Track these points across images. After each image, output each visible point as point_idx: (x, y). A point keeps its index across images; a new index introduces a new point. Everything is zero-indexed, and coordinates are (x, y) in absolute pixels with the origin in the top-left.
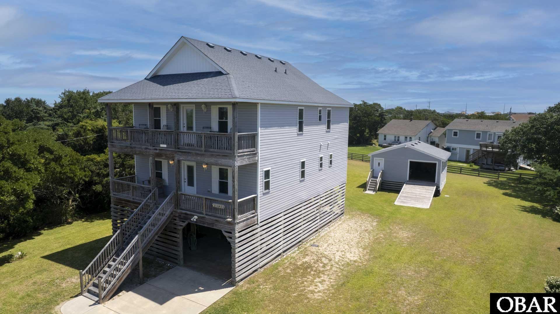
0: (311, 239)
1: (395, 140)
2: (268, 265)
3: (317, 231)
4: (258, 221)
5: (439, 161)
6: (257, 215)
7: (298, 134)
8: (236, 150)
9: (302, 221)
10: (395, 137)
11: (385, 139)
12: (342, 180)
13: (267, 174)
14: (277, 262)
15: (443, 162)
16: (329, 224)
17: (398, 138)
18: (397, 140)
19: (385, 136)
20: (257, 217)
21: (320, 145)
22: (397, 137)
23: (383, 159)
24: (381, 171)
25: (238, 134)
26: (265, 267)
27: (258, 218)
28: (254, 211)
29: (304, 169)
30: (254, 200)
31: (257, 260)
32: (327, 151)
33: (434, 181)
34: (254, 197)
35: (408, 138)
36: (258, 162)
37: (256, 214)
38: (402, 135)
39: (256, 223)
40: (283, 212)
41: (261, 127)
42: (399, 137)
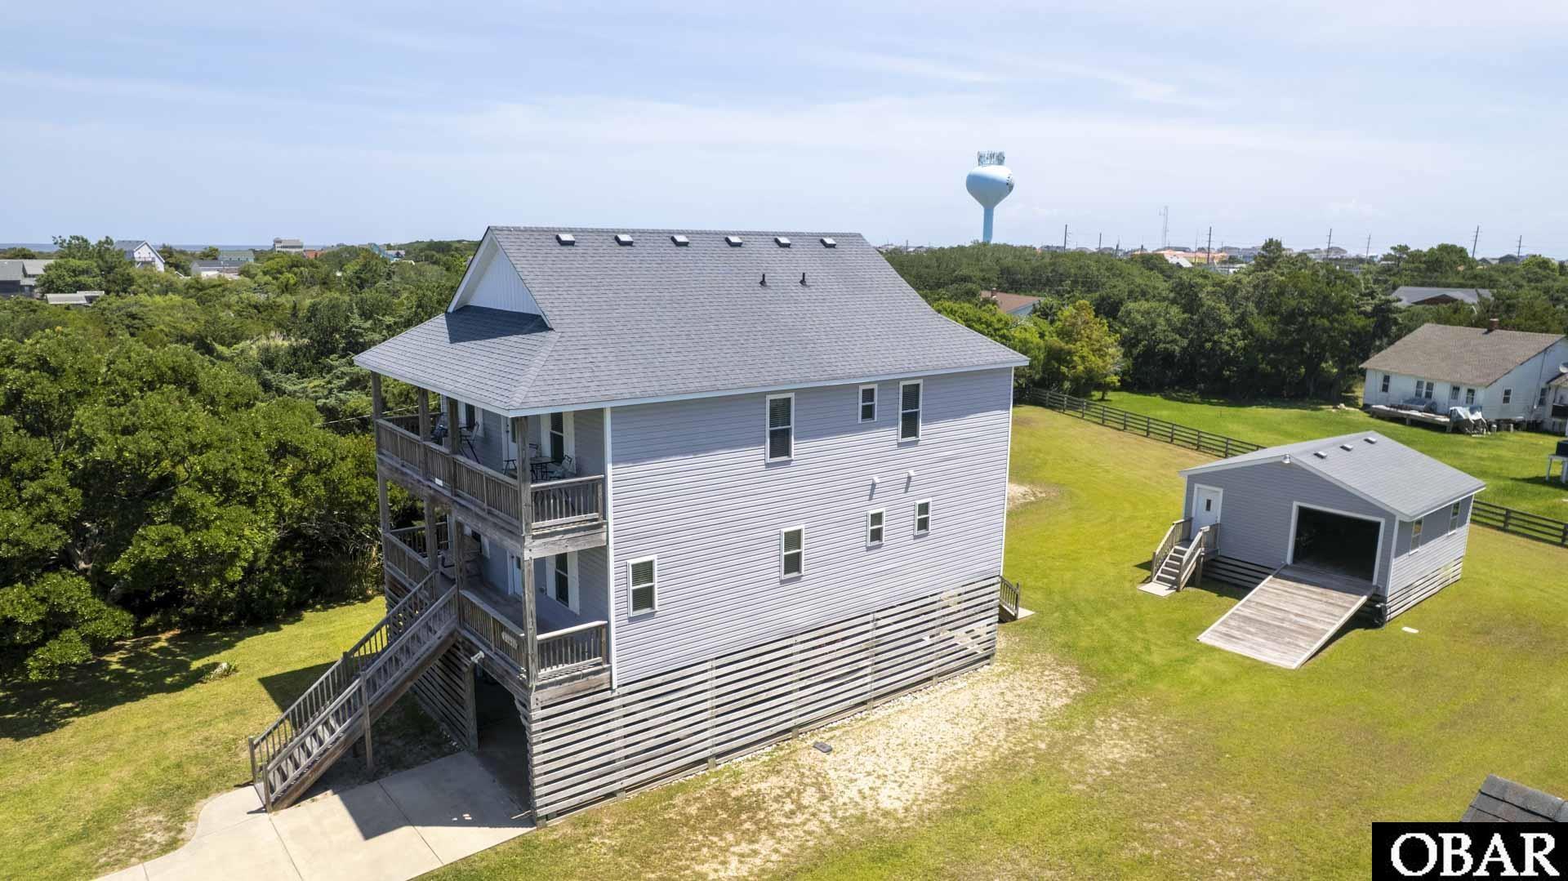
0: (835, 725)
1: (1418, 394)
2: (655, 785)
3: (864, 703)
4: (611, 682)
5: (1390, 517)
6: (610, 669)
7: (768, 465)
8: (527, 524)
9: (796, 681)
10: (1419, 384)
11: (1385, 388)
12: (982, 569)
13: (643, 572)
14: (687, 778)
15: (1402, 523)
16: (921, 686)
17: (1428, 388)
18: (1424, 395)
19: (1387, 379)
20: (608, 673)
21: (870, 482)
22: (1425, 385)
23: (1221, 491)
24: (1207, 528)
25: (532, 486)
26: (646, 789)
27: (611, 675)
28: (599, 659)
29: (798, 551)
30: (602, 633)
31: (614, 772)
32: (905, 495)
33: (1371, 579)
34: (596, 628)
35: (1463, 393)
36: (608, 543)
37: (606, 666)
38: (1439, 380)
39: (608, 686)
40: (712, 660)
41: (614, 463)
42: (1430, 386)
